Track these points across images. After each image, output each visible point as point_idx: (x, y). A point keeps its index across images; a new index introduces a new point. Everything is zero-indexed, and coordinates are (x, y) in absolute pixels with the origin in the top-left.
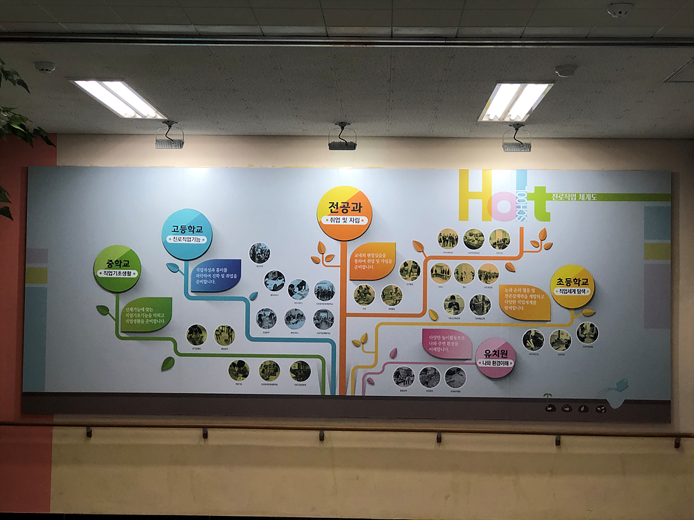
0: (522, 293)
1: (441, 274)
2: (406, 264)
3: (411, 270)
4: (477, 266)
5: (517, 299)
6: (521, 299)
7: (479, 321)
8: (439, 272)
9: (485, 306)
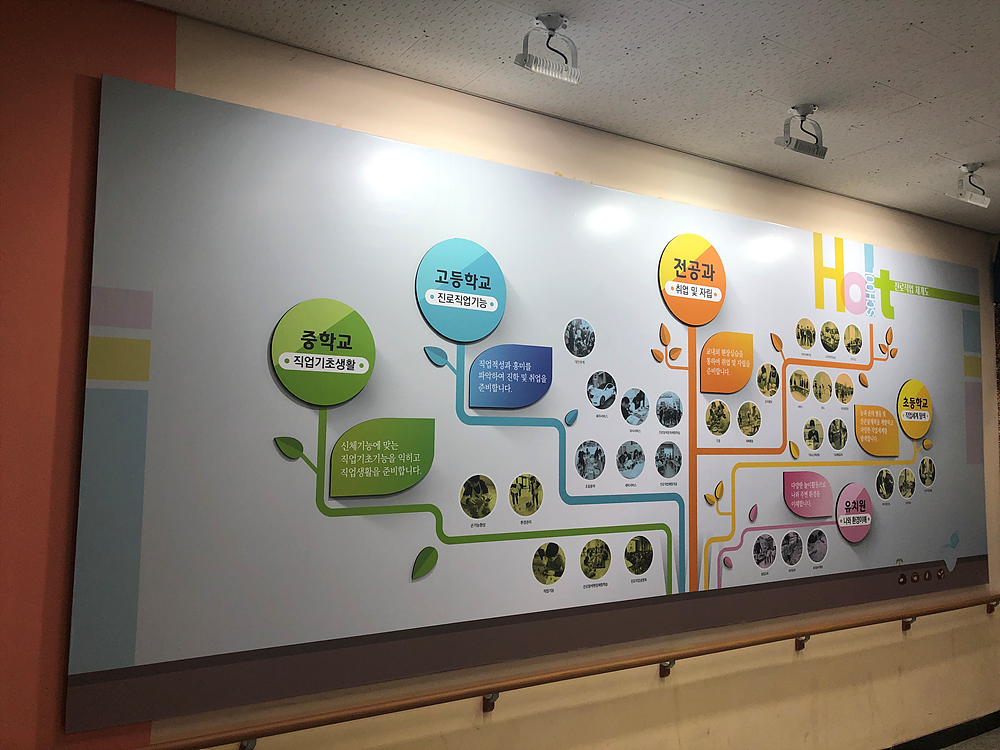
0: (875, 418)
1: (800, 387)
2: (764, 370)
3: (769, 379)
4: (834, 376)
5: (871, 426)
6: (875, 426)
7: (838, 459)
8: (798, 384)
9: (843, 437)
